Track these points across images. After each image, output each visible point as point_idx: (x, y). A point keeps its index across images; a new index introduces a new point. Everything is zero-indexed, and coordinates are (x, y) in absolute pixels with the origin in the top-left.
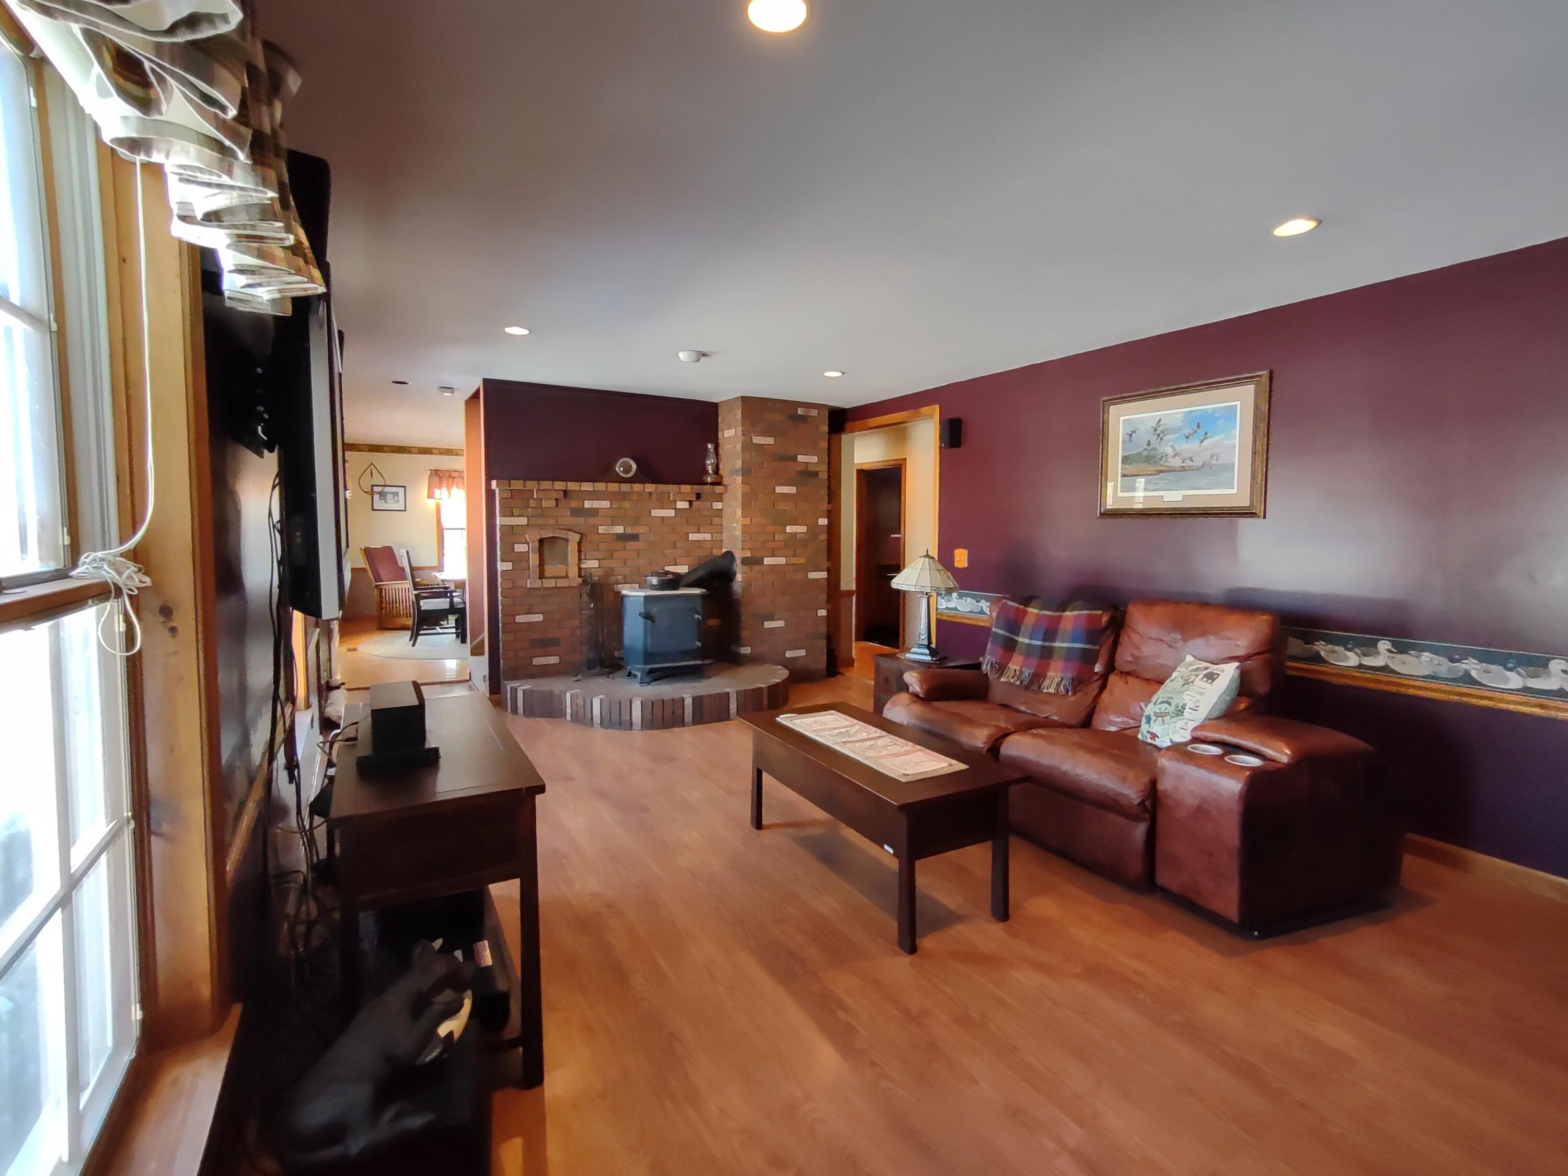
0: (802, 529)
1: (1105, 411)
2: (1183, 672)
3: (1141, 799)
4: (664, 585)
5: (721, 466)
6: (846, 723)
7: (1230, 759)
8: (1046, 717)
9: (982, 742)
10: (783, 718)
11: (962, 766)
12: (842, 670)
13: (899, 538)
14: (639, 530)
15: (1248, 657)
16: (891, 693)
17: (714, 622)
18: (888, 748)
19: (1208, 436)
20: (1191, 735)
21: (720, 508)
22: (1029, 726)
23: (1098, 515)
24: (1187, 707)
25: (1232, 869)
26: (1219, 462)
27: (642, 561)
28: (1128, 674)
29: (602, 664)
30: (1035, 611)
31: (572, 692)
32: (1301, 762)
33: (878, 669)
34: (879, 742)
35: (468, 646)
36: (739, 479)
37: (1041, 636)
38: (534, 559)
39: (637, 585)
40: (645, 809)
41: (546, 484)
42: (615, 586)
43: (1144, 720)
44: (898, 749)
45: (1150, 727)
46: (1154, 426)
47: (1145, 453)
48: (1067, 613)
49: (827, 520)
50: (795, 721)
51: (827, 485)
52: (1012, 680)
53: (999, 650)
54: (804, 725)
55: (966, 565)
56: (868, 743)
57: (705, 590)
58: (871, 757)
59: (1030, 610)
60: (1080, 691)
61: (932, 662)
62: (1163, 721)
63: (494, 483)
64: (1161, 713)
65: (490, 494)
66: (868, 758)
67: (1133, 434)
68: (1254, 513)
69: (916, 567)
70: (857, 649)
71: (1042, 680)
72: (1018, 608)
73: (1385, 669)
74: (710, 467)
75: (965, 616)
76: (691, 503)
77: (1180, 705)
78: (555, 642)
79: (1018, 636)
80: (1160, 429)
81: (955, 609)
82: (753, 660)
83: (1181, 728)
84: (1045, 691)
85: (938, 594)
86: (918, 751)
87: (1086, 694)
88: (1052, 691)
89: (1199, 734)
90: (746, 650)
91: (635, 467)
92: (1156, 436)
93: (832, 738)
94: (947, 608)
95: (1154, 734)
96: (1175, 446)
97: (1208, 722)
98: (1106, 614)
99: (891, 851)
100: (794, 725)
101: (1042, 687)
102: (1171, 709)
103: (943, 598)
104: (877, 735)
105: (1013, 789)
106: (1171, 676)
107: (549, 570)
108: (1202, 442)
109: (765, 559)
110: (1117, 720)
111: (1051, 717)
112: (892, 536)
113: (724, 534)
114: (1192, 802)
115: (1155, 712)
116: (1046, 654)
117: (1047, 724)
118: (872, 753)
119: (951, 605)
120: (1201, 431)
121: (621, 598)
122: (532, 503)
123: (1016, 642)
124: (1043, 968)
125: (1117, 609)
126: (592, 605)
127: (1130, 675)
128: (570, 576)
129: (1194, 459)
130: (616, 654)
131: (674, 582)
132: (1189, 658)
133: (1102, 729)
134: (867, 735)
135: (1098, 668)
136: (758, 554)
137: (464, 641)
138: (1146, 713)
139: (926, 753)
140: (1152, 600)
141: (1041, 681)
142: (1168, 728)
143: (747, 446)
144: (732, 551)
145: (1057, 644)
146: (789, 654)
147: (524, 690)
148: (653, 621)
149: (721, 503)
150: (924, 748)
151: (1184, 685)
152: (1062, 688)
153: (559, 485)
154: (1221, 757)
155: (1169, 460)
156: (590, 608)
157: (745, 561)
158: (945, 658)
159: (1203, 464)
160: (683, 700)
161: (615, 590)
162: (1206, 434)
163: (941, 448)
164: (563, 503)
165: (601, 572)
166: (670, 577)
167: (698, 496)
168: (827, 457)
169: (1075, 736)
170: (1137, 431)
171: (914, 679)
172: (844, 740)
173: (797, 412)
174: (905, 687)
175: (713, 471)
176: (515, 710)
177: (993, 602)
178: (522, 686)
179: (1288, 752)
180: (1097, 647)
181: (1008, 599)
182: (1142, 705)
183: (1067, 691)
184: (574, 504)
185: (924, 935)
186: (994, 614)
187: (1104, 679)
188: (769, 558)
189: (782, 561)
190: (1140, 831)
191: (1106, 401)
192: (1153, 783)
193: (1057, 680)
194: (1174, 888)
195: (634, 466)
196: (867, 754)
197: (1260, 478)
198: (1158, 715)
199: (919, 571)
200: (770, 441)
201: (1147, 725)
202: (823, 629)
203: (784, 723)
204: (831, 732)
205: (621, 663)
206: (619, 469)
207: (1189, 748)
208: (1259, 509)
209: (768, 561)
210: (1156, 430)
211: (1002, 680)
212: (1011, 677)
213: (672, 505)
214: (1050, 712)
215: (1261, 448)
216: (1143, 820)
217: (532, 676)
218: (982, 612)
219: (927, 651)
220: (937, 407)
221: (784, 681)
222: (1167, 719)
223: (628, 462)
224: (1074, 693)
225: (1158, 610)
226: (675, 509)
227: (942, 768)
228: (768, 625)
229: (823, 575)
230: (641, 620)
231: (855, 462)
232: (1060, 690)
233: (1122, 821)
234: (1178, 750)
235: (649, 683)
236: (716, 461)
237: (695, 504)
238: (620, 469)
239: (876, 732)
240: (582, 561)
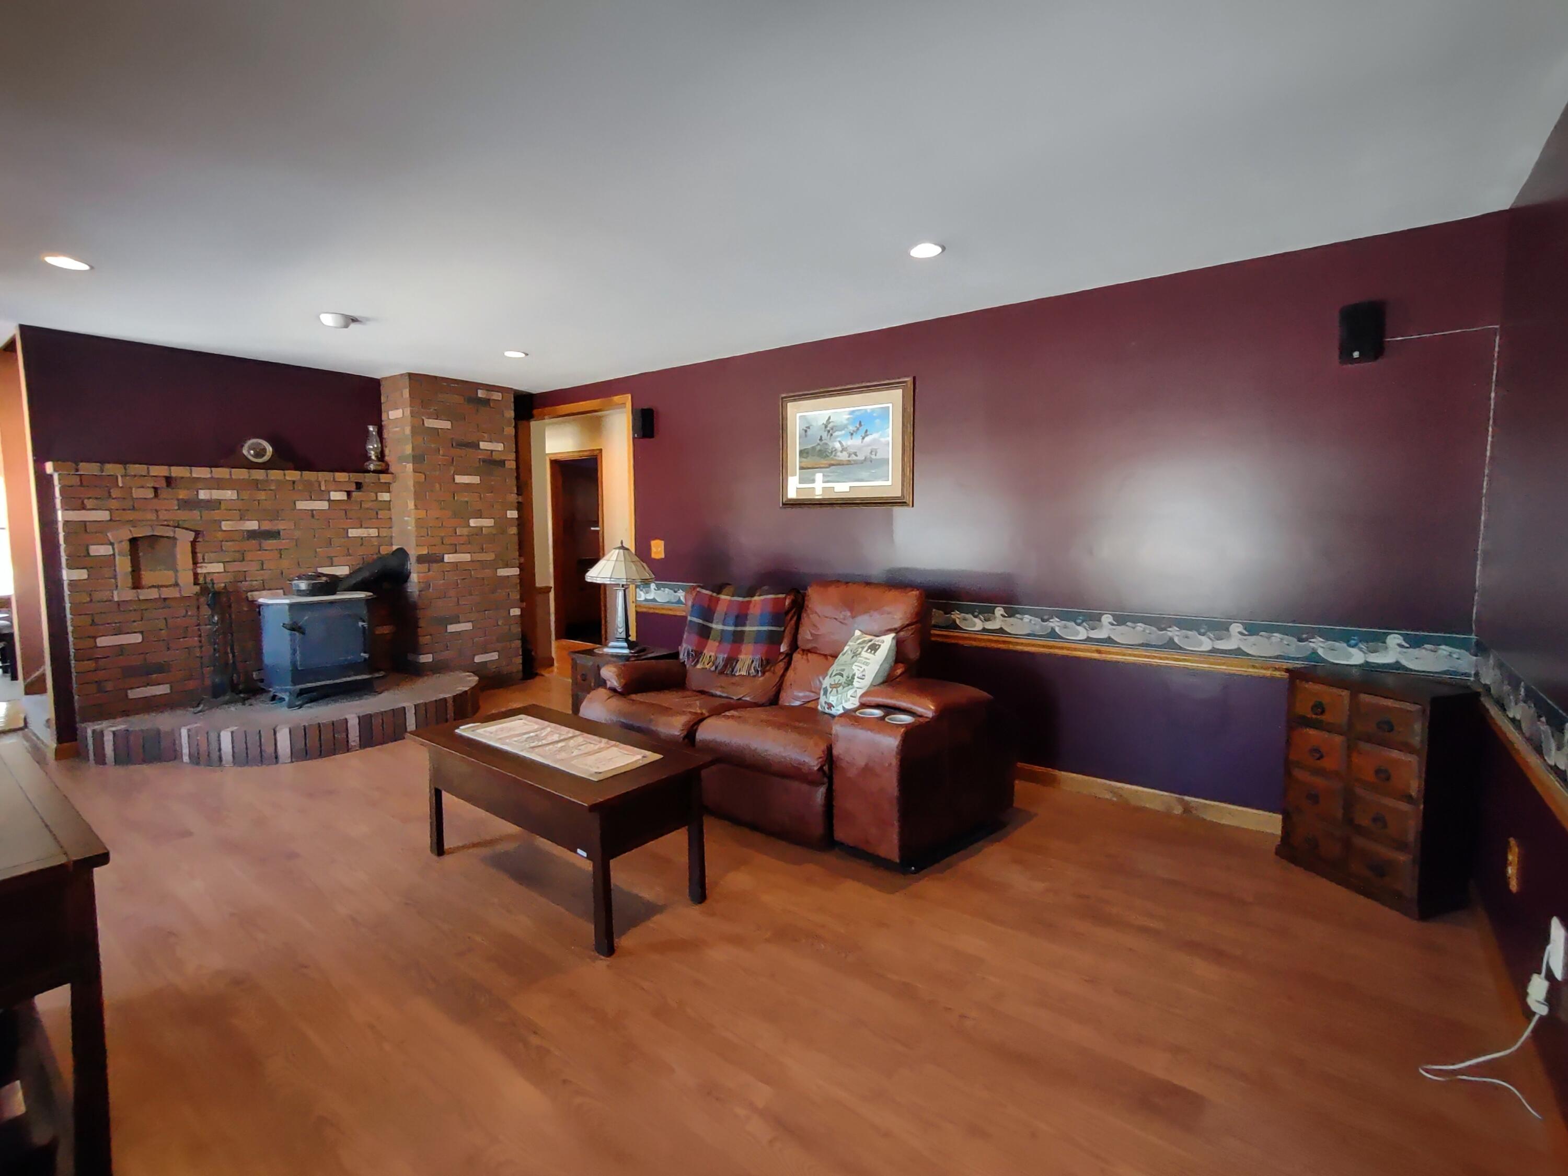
0: (488, 522)
1: (784, 408)
2: (853, 645)
3: (819, 765)
4: (315, 590)
5: (387, 452)
6: (536, 727)
7: (890, 719)
8: (740, 699)
9: (678, 730)
10: (464, 730)
11: (657, 756)
12: (538, 671)
13: (598, 532)
14: (280, 526)
15: (902, 628)
16: (589, 690)
17: (385, 630)
18: (580, 748)
19: (868, 433)
20: (859, 702)
21: (388, 499)
22: (721, 709)
23: (781, 505)
24: (856, 677)
25: (892, 814)
26: (878, 457)
27: (285, 564)
28: (809, 651)
29: (234, 689)
30: (728, 598)
31: (189, 727)
32: (943, 713)
33: (574, 666)
34: (572, 743)
35: (20, 683)
36: (410, 467)
37: (732, 622)
38: (123, 565)
39: (281, 591)
40: (292, 856)
41: (140, 469)
42: (249, 594)
43: (822, 692)
44: (592, 747)
45: (826, 697)
46: (825, 423)
47: (818, 448)
48: (756, 598)
49: (516, 512)
50: (478, 731)
51: (515, 474)
52: (707, 667)
53: (695, 638)
54: (487, 734)
55: (663, 556)
56: (560, 745)
57: (371, 594)
58: (562, 760)
59: (722, 597)
60: (769, 670)
61: (631, 655)
62: (837, 691)
63: (49, 467)
64: (835, 684)
65: (43, 482)
66: (557, 761)
67: (808, 430)
68: (905, 503)
69: (611, 559)
70: (556, 648)
71: (735, 663)
72: (711, 596)
73: (1001, 631)
74: (373, 453)
75: (666, 607)
76: (349, 494)
77: (851, 676)
78: (161, 668)
79: (712, 622)
80: (830, 426)
81: (654, 600)
82: (438, 668)
83: (852, 696)
84: (737, 674)
85: (637, 587)
86: (612, 746)
87: (774, 673)
88: (744, 673)
89: (865, 700)
90: (426, 658)
91: (271, 449)
92: (826, 433)
93: (520, 744)
94: (646, 600)
95: (831, 704)
96: (843, 442)
97: (872, 689)
98: (789, 597)
99: (585, 854)
100: (476, 736)
101: (735, 670)
102: (843, 680)
103: (641, 590)
104: (570, 735)
105: (704, 773)
106: (843, 650)
107: (147, 577)
108: (863, 438)
109: (446, 557)
110: (801, 694)
111: (743, 699)
112: (592, 529)
113: (394, 529)
114: (861, 762)
115: (831, 684)
116: (738, 638)
117: (741, 705)
118: (563, 755)
119: (650, 596)
120: (863, 430)
121: (257, 609)
122: (115, 493)
123: (710, 628)
124: (737, 940)
125: (798, 592)
126: (216, 618)
127: (811, 652)
128: (181, 584)
129: (858, 454)
130: (254, 676)
131: (332, 585)
132: (857, 633)
133: (787, 704)
134: (559, 737)
135: (783, 648)
136: (436, 550)
137: (14, 677)
138: (824, 686)
139: (621, 749)
140: (826, 582)
141: (734, 665)
142: (841, 698)
143: (418, 430)
144: (406, 548)
145: (747, 628)
146: (478, 659)
147: (114, 733)
148: (303, 633)
149: (388, 494)
150: (618, 743)
151: (853, 657)
152: (752, 671)
153: (160, 471)
154: (882, 718)
155: (839, 454)
156: (214, 623)
157: (421, 559)
158: (643, 650)
159: (865, 458)
160: (346, 721)
161: (250, 599)
162: (866, 431)
163: (634, 438)
164: (165, 493)
165: (228, 578)
166: (324, 579)
167: (359, 486)
168: (514, 446)
169: (761, 714)
170: (811, 427)
171: (611, 674)
172: (533, 745)
173: (477, 394)
174: (602, 683)
175: (377, 457)
176: (101, 759)
177: (688, 591)
178: (112, 726)
179: (932, 708)
180: (782, 629)
181: (702, 587)
182: (821, 679)
183: (758, 671)
184: (183, 494)
185: (623, 932)
186: (690, 603)
187: (789, 656)
188: (450, 555)
189: (467, 557)
190: (820, 793)
191: (785, 397)
192: (830, 749)
193: (749, 662)
194: (850, 841)
195: (269, 449)
196: (558, 757)
197: (908, 470)
198: (832, 686)
199: (613, 563)
200: (446, 425)
201: (825, 697)
202: (517, 629)
203: (465, 734)
204: (519, 738)
205: (261, 685)
206: (247, 451)
207: (857, 713)
208: (908, 499)
209: (447, 558)
210: (826, 427)
211: (699, 666)
212: (706, 663)
213: (322, 495)
214: (744, 693)
215: (909, 445)
216: (823, 784)
217: (126, 713)
218: (679, 602)
219: (625, 644)
220: (629, 396)
221: (473, 688)
222: (840, 689)
223: (260, 444)
224: (764, 673)
225: (832, 590)
226: (329, 500)
227: (636, 761)
228: (452, 628)
229: (515, 571)
230: (287, 632)
231: (547, 452)
232: (750, 672)
233: (805, 787)
234: (848, 715)
235: (300, 706)
236: (380, 445)
237: (354, 494)
238: (249, 452)
239: (568, 732)
240: (198, 565)
